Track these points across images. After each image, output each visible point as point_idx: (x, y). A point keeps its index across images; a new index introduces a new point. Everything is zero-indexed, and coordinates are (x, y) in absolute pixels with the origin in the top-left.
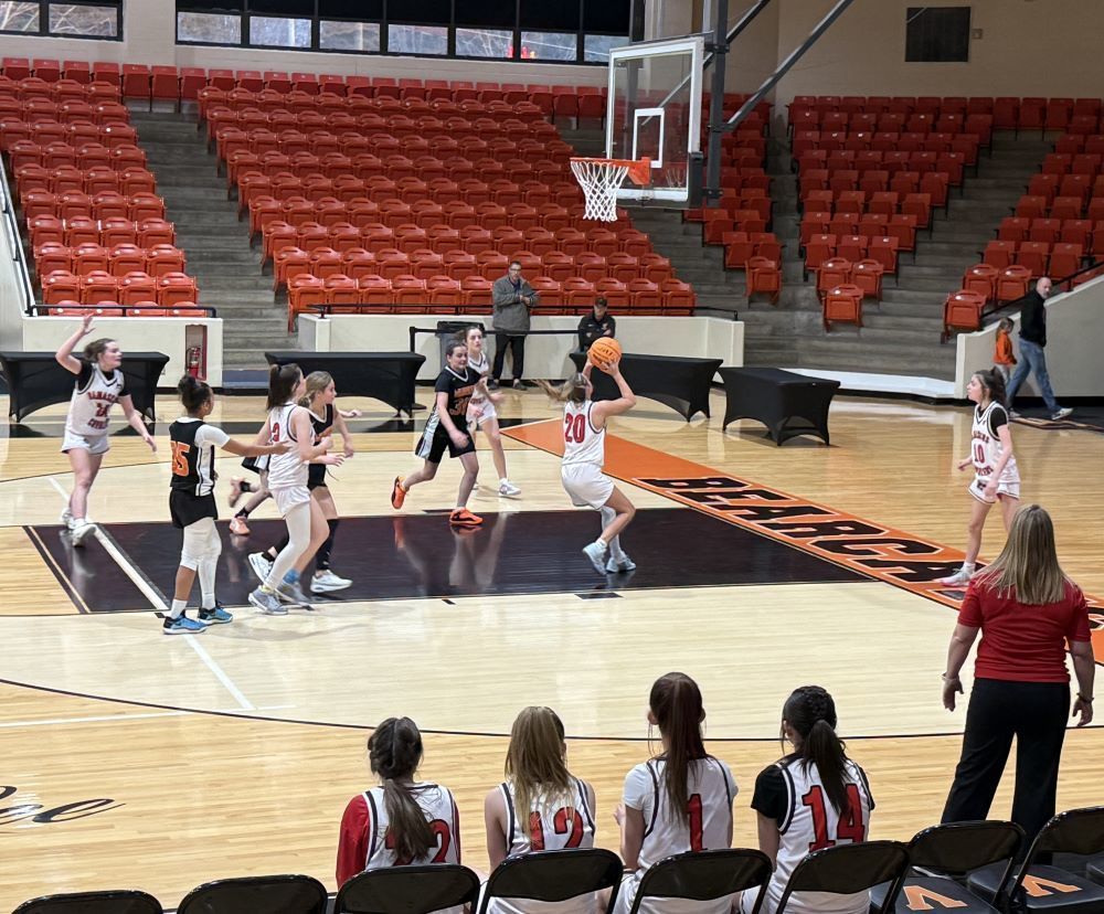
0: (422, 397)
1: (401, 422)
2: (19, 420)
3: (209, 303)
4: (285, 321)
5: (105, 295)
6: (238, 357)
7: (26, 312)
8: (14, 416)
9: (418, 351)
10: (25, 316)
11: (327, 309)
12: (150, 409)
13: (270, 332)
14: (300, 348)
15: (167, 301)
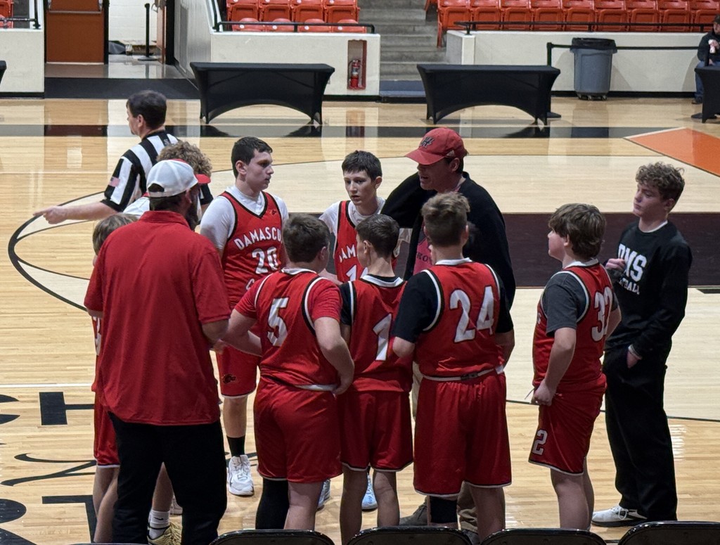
0: (556, 106)
1: (537, 129)
2: (207, 122)
3: (368, 20)
4: (435, 37)
5: (281, 13)
6: (394, 69)
7: (214, 28)
8: (204, 118)
9: (554, 64)
10: (213, 31)
11: (472, 26)
12: (317, 114)
13: (423, 46)
14: (448, 61)
15: (332, 18)
